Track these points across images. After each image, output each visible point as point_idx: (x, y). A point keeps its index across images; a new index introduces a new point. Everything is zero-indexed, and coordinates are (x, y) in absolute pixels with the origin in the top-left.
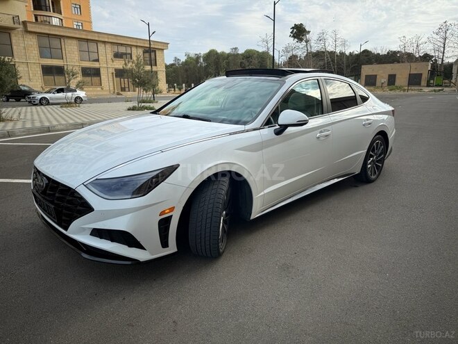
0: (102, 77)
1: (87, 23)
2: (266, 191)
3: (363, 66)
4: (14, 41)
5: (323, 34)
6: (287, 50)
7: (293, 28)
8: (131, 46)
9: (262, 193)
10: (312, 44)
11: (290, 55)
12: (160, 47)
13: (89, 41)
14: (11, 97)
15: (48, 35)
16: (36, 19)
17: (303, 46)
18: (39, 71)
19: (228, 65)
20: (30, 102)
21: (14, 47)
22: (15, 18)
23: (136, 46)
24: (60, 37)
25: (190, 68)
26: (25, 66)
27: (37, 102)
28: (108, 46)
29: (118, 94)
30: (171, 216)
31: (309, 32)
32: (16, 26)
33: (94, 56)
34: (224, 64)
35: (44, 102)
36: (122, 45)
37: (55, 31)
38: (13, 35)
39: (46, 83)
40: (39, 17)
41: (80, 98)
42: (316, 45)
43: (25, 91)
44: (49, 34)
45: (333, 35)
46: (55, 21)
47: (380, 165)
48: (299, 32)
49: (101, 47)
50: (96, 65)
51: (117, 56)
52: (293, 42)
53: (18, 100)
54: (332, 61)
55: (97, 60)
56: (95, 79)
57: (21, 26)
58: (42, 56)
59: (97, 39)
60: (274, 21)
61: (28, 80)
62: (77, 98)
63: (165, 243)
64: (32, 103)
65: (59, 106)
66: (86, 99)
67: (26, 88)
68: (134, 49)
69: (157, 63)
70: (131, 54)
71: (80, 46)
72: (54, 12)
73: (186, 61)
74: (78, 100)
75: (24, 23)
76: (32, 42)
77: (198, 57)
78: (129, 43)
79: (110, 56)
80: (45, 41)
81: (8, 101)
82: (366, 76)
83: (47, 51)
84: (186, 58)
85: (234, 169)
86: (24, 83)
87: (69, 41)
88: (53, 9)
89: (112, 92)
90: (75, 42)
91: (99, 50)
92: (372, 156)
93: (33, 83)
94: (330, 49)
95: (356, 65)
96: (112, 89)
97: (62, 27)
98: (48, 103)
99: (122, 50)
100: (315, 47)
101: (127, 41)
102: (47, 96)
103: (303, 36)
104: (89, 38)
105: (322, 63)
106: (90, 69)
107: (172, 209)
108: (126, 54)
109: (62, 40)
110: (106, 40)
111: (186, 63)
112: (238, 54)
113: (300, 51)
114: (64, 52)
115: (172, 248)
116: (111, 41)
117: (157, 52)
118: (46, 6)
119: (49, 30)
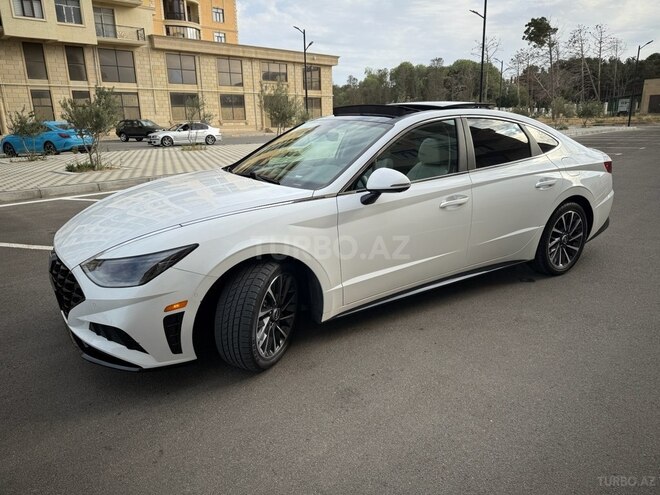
0: (247, 107)
1: (231, 34)
2: (345, 284)
3: (646, 81)
4: (137, 62)
5: (580, 31)
6: (518, 59)
7: (529, 24)
8: (286, 63)
9: (340, 286)
10: (561, 49)
11: (523, 67)
12: (326, 63)
13: (231, 58)
14: (132, 136)
15: (180, 53)
16: (168, 32)
17: (544, 52)
18: (167, 101)
19: (426, 85)
20: (150, 143)
21: (138, 70)
22: (139, 32)
23: (294, 63)
24: (194, 54)
25: (370, 91)
26: (150, 94)
27: (158, 143)
28: (256, 64)
29: (267, 131)
30: (183, 313)
31: (555, 30)
32: (141, 42)
33: (237, 79)
34: (420, 83)
35: (167, 143)
36: (274, 61)
37: (187, 46)
38: (136, 54)
39: (175, 116)
40: (171, 28)
41: (212, 137)
42: (566, 50)
43: (147, 128)
44: (180, 51)
45: (596, 32)
46: (191, 33)
47: (577, 249)
48: (539, 31)
49: (247, 65)
50: (239, 91)
51: (267, 76)
52: (528, 47)
53: (140, 140)
54: (594, 74)
55: (241, 84)
56: (238, 110)
57: (147, 42)
58: (171, 80)
59: (241, 54)
60: (485, 18)
61: (153, 113)
62: (208, 136)
63: (176, 348)
64: (153, 145)
65: (181, 148)
66: (220, 138)
67: (149, 124)
68: (290, 67)
69: (323, 86)
70: (286, 75)
71: (218, 65)
72: (190, 20)
73: (366, 80)
74: (210, 140)
75: (151, 38)
76: (159, 62)
77: (383, 75)
78: (284, 59)
79: (258, 77)
80: (176, 61)
81: (127, 140)
82: (651, 97)
83: (177, 75)
84: (366, 76)
85: (286, 252)
86: (148, 117)
87: (205, 60)
88: (189, 16)
89: (259, 129)
90: (213, 60)
91: (244, 70)
92: (556, 235)
93: (158, 117)
94: (591, 54)
95: (638, 78)
96: (259, 123)
97: (199, 41)
98: (172, 145)
99: (274, 68)
100: (566, 54)
101: (281, 56)
102: (171, 134)
103: (545, 36)
104: (231, 53)
105: (576, 77)
106: (231, 96)
107: (184, 304)
108: (279, 74)
109: (197, 59)
110: (254, 56)
111: (365, 84)
112: (443, 68)
113: (541, 59)
114: (198, 74)
115: (188, 354)
116: (260, 56)
117: (322, 70)
118: (180, 13)
119: (181, 45)
